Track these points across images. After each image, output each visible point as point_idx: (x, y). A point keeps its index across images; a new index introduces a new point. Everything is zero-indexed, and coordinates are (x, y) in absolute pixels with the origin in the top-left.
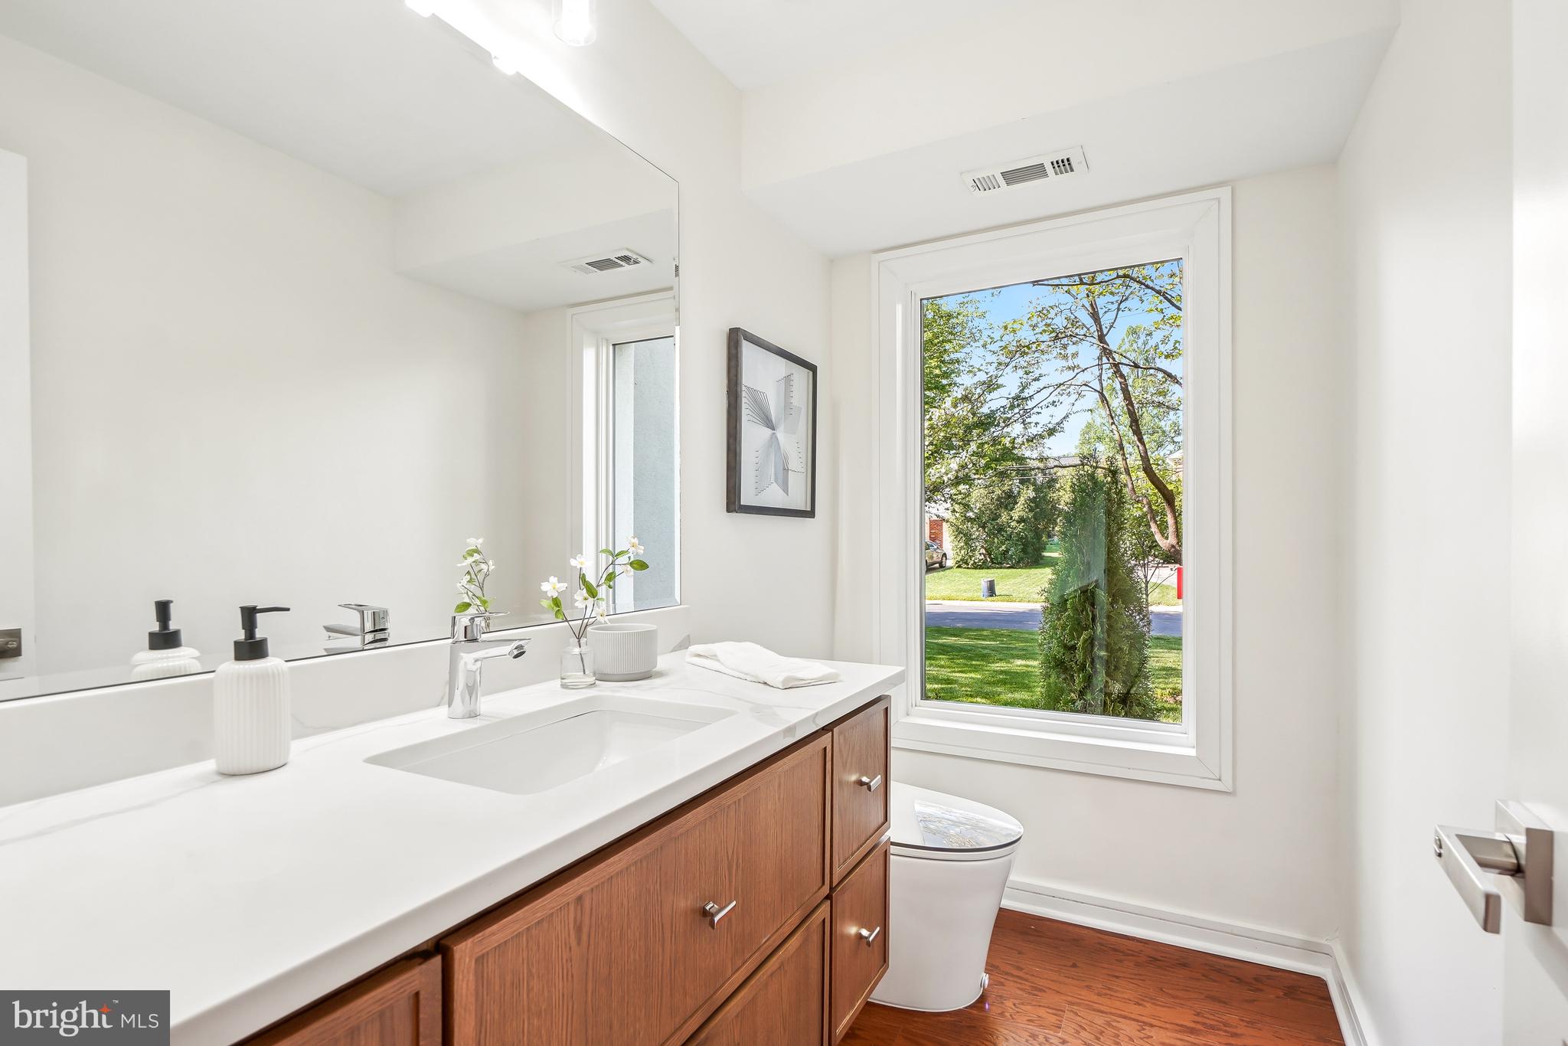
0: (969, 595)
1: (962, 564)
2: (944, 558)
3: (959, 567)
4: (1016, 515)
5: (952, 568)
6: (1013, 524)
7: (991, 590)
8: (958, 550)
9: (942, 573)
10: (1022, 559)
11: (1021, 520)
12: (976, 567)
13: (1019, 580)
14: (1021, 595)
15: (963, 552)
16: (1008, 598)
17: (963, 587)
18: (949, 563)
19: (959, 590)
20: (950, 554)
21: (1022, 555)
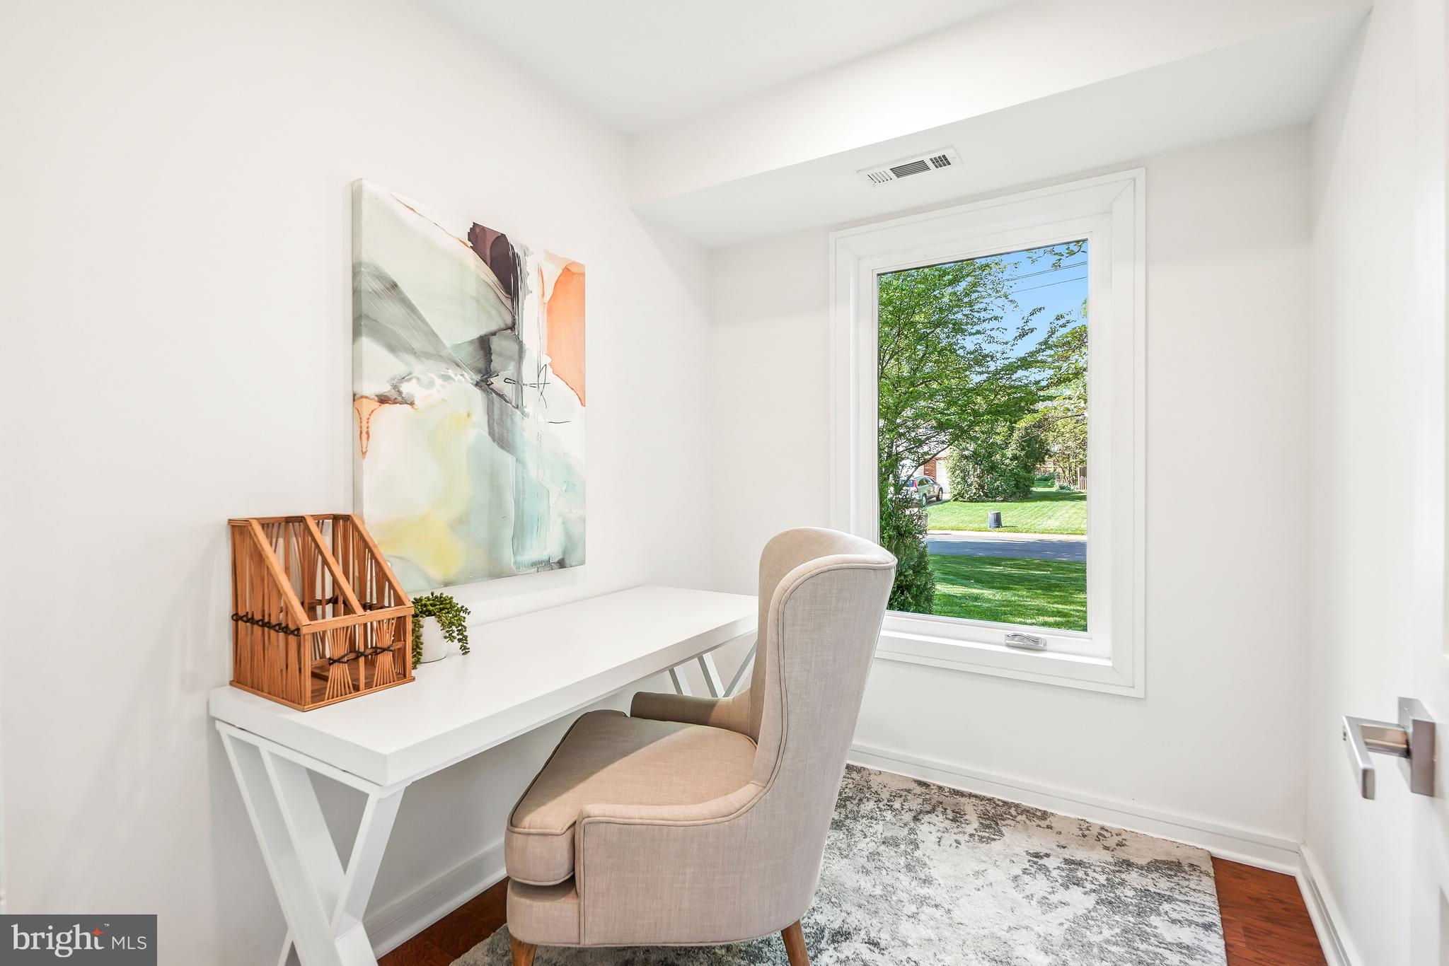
0: (976, 526)
1: (958, 497)
2: (941, 492)
3: (956, 500)
4: (1009, 453)
5: (949, 501)
6: (1007, 461)
7: (998, 522)
8: (955, 485)
9: (940, 506)
10: (1015, 493)
11: (1015, 458)
12: (971, 500)
13: (1016, 513)
14: (1026, 526)
15: (959, 486)
16: (1013, 529)
17: (967, 518)
18: (945, 497)
19: (963, 522)
20: (947, 487)
21: (1014, 490)
